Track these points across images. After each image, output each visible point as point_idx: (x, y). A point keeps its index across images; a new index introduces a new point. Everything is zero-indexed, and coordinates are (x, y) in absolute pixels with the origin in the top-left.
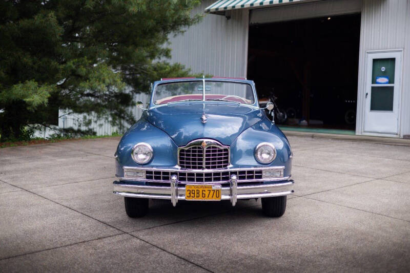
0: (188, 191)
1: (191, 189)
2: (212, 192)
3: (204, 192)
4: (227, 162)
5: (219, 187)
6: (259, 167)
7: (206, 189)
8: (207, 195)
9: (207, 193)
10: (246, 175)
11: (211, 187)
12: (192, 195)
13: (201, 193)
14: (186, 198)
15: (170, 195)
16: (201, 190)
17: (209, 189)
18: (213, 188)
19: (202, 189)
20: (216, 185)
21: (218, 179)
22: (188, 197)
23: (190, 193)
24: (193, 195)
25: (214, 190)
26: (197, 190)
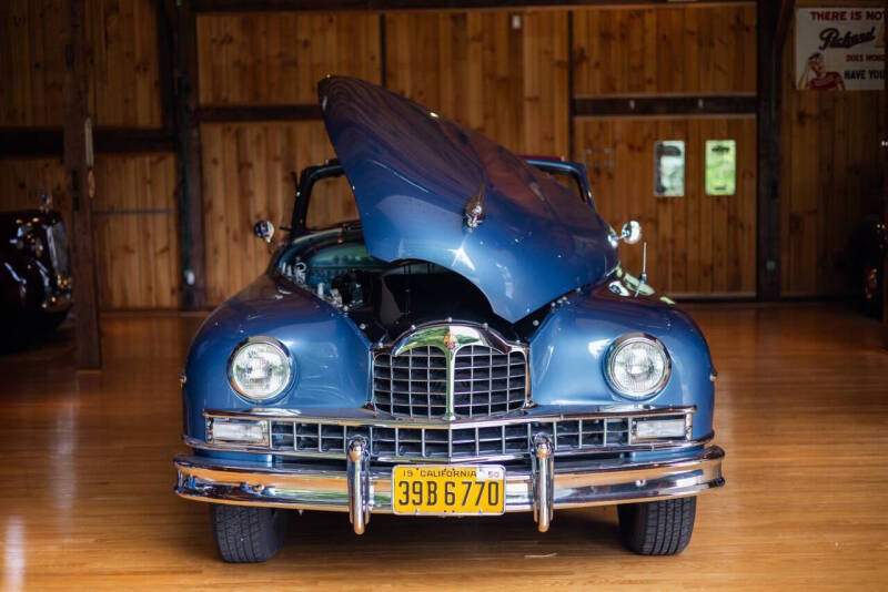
0: (400, 485)
1: (411, 481)
2: (475, 489)
3: (451, 490)
4: (521, 394)
5: (499, 470)
7: (458, 481)
8: (459, 500)
9: (459, 491)
10: (581, 432)
11: (474, 475)
12: (413, 497)
13: (441, 492)
14: (394, 507)
16: (441, 482)
17: (468, 480)
18: (481, 477)
19: (446, 479)
20: (488, 467)
21: (496, 447)
23: (406, 493)
24: (417, 499)
25: (483, 483)
26: (429, 483)
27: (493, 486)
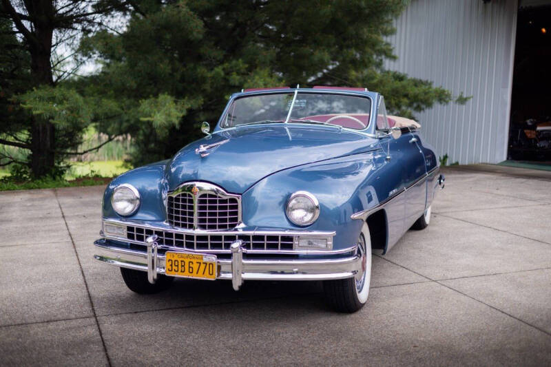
0: (169, 260)
1: (173, 259)
2: (203, 266)
3: (191, 265)
4: (236, 220)
5: (214, 259)
6: (291, 230)
7: (195, 261)
8: (195, 271)
9: (195, 266)
10: (266, 242)
11: (202, 259)
12: (174, 267)
13: (187, 266)
14: (166, 271)
15: (146, 265)
16: (187, 261)
17: (199, 261)
18: (205, 260)
19: (189, 260)
20: (208, 255)
22: (169, 270)
23: (171, 265)
24: (176, 268)
25: (206, 264)
26: (182, 261)
27: (211, 266)
